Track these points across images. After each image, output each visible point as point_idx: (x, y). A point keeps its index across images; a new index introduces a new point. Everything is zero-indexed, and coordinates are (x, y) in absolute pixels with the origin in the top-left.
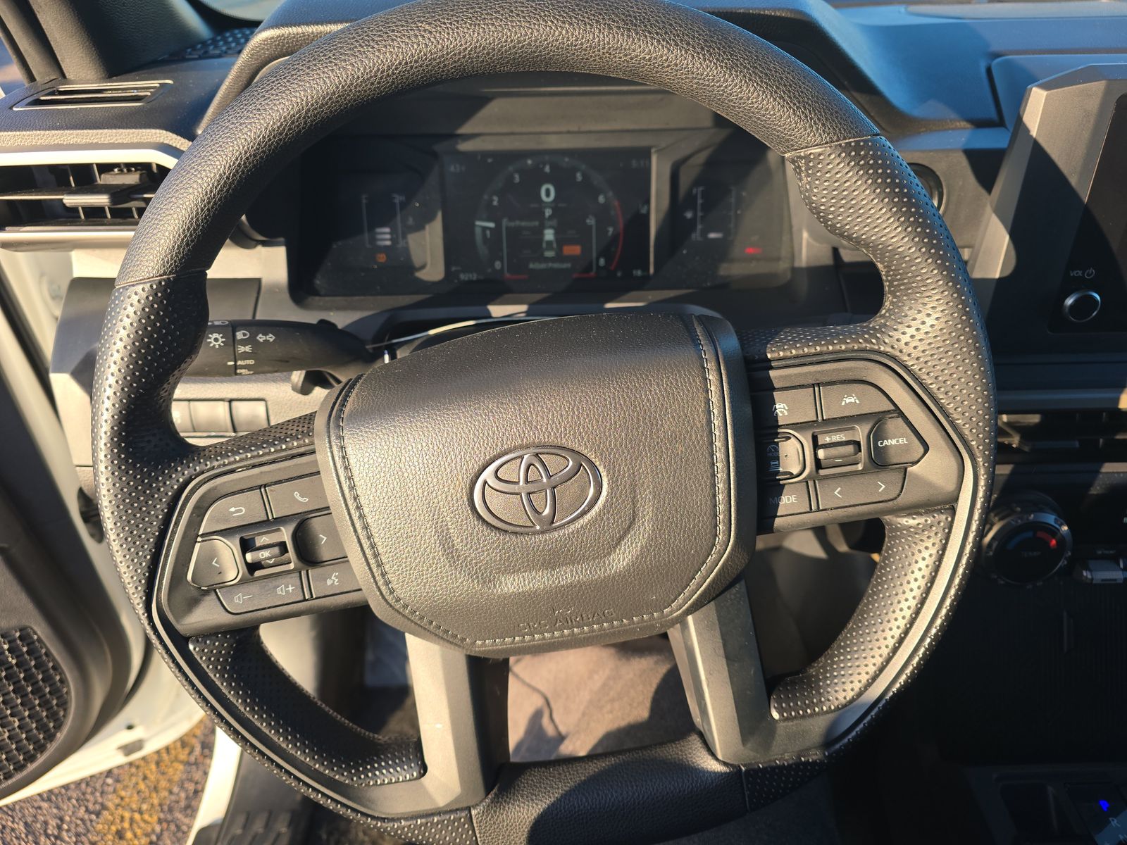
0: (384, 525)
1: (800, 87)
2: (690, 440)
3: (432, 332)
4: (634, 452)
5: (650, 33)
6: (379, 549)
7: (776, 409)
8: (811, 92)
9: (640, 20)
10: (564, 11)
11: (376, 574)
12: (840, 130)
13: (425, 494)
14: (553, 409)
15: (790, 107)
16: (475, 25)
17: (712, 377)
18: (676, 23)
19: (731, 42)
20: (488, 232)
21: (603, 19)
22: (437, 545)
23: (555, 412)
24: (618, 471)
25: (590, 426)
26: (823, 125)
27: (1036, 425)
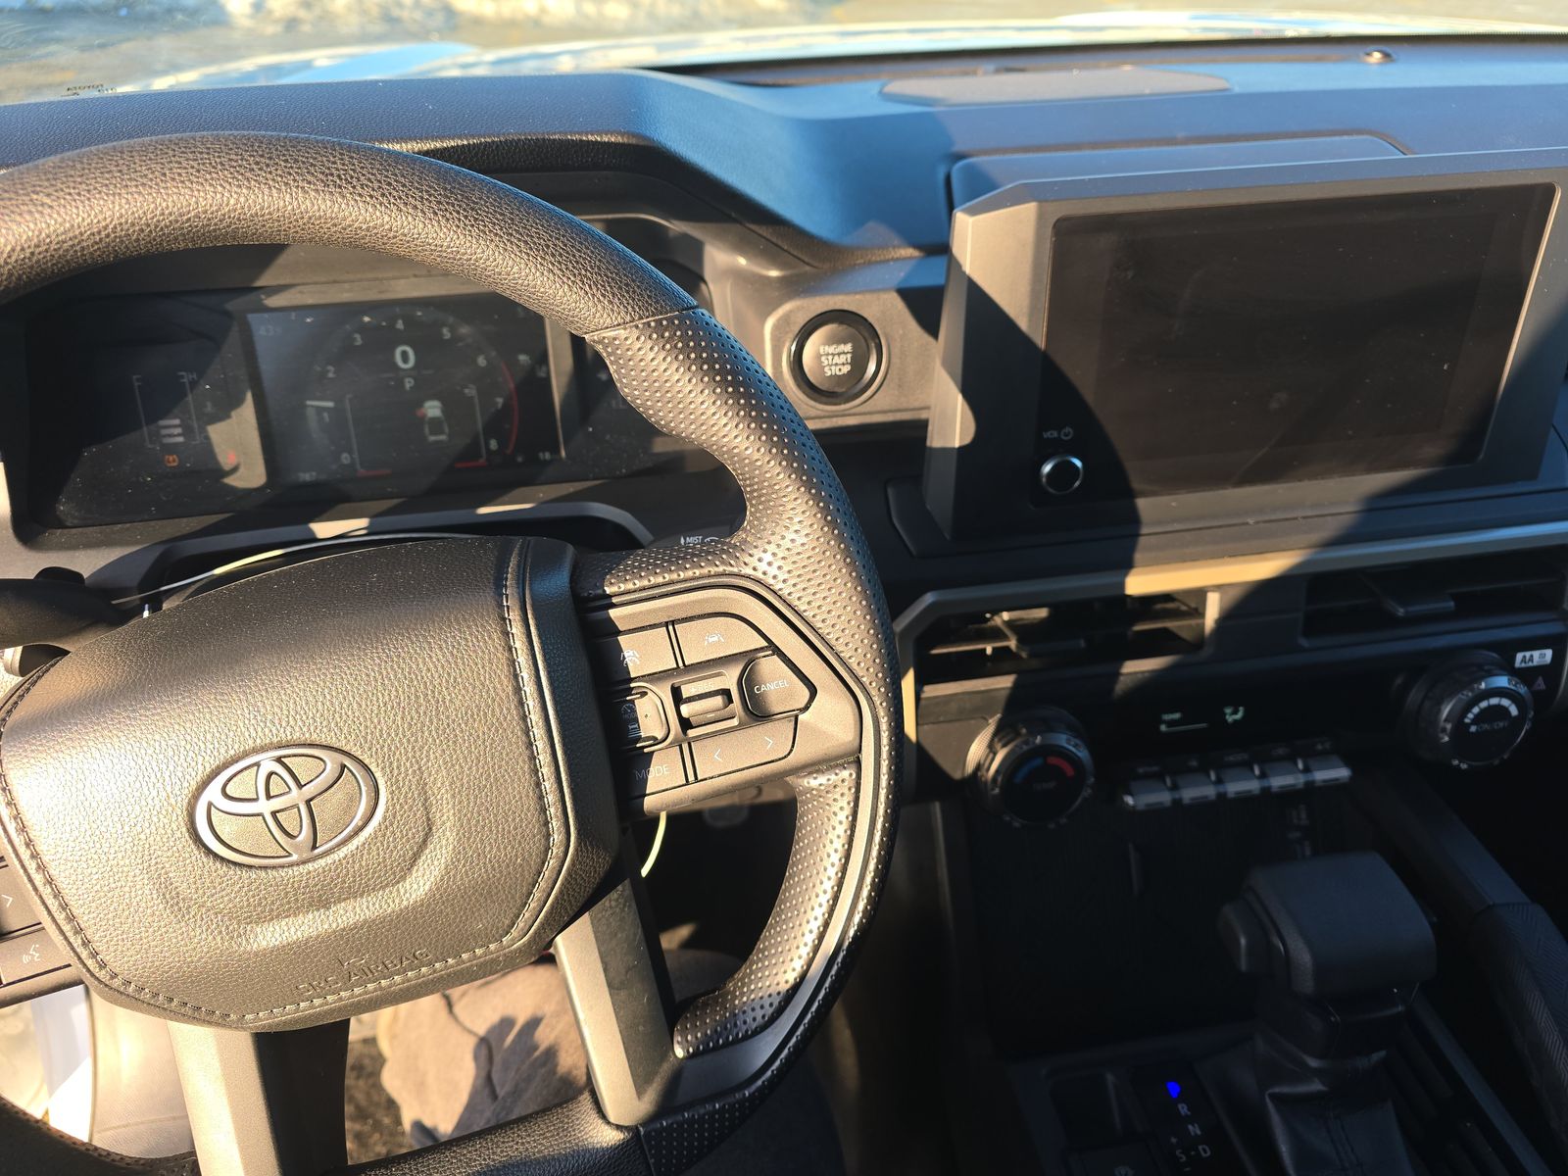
0: (74, 877)
1: (574, 256)
2: (493, 716)
3: (218, 571)
4: (416, 741)
5: (360, 195)
6: (73, 910)
7: (624, 658)
8: (590, 262)
9: (346, 180)
10: (238, 172)
11: (75, 945)
12: (633, 307)
13: (127, 829)
14: (295, 696)
15: (564, 283)
16: (114, 194)
17: (517, 629)
18: (396, 181)
19: (474, 202)
20: (326, 415)
21: (295, 180)
22: (155, 896)
23: (298, 699)
24: (398, 768)
25: (350, 713)
26: (610, 302)
27: (1043, 622)
